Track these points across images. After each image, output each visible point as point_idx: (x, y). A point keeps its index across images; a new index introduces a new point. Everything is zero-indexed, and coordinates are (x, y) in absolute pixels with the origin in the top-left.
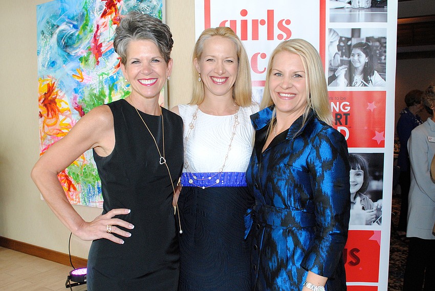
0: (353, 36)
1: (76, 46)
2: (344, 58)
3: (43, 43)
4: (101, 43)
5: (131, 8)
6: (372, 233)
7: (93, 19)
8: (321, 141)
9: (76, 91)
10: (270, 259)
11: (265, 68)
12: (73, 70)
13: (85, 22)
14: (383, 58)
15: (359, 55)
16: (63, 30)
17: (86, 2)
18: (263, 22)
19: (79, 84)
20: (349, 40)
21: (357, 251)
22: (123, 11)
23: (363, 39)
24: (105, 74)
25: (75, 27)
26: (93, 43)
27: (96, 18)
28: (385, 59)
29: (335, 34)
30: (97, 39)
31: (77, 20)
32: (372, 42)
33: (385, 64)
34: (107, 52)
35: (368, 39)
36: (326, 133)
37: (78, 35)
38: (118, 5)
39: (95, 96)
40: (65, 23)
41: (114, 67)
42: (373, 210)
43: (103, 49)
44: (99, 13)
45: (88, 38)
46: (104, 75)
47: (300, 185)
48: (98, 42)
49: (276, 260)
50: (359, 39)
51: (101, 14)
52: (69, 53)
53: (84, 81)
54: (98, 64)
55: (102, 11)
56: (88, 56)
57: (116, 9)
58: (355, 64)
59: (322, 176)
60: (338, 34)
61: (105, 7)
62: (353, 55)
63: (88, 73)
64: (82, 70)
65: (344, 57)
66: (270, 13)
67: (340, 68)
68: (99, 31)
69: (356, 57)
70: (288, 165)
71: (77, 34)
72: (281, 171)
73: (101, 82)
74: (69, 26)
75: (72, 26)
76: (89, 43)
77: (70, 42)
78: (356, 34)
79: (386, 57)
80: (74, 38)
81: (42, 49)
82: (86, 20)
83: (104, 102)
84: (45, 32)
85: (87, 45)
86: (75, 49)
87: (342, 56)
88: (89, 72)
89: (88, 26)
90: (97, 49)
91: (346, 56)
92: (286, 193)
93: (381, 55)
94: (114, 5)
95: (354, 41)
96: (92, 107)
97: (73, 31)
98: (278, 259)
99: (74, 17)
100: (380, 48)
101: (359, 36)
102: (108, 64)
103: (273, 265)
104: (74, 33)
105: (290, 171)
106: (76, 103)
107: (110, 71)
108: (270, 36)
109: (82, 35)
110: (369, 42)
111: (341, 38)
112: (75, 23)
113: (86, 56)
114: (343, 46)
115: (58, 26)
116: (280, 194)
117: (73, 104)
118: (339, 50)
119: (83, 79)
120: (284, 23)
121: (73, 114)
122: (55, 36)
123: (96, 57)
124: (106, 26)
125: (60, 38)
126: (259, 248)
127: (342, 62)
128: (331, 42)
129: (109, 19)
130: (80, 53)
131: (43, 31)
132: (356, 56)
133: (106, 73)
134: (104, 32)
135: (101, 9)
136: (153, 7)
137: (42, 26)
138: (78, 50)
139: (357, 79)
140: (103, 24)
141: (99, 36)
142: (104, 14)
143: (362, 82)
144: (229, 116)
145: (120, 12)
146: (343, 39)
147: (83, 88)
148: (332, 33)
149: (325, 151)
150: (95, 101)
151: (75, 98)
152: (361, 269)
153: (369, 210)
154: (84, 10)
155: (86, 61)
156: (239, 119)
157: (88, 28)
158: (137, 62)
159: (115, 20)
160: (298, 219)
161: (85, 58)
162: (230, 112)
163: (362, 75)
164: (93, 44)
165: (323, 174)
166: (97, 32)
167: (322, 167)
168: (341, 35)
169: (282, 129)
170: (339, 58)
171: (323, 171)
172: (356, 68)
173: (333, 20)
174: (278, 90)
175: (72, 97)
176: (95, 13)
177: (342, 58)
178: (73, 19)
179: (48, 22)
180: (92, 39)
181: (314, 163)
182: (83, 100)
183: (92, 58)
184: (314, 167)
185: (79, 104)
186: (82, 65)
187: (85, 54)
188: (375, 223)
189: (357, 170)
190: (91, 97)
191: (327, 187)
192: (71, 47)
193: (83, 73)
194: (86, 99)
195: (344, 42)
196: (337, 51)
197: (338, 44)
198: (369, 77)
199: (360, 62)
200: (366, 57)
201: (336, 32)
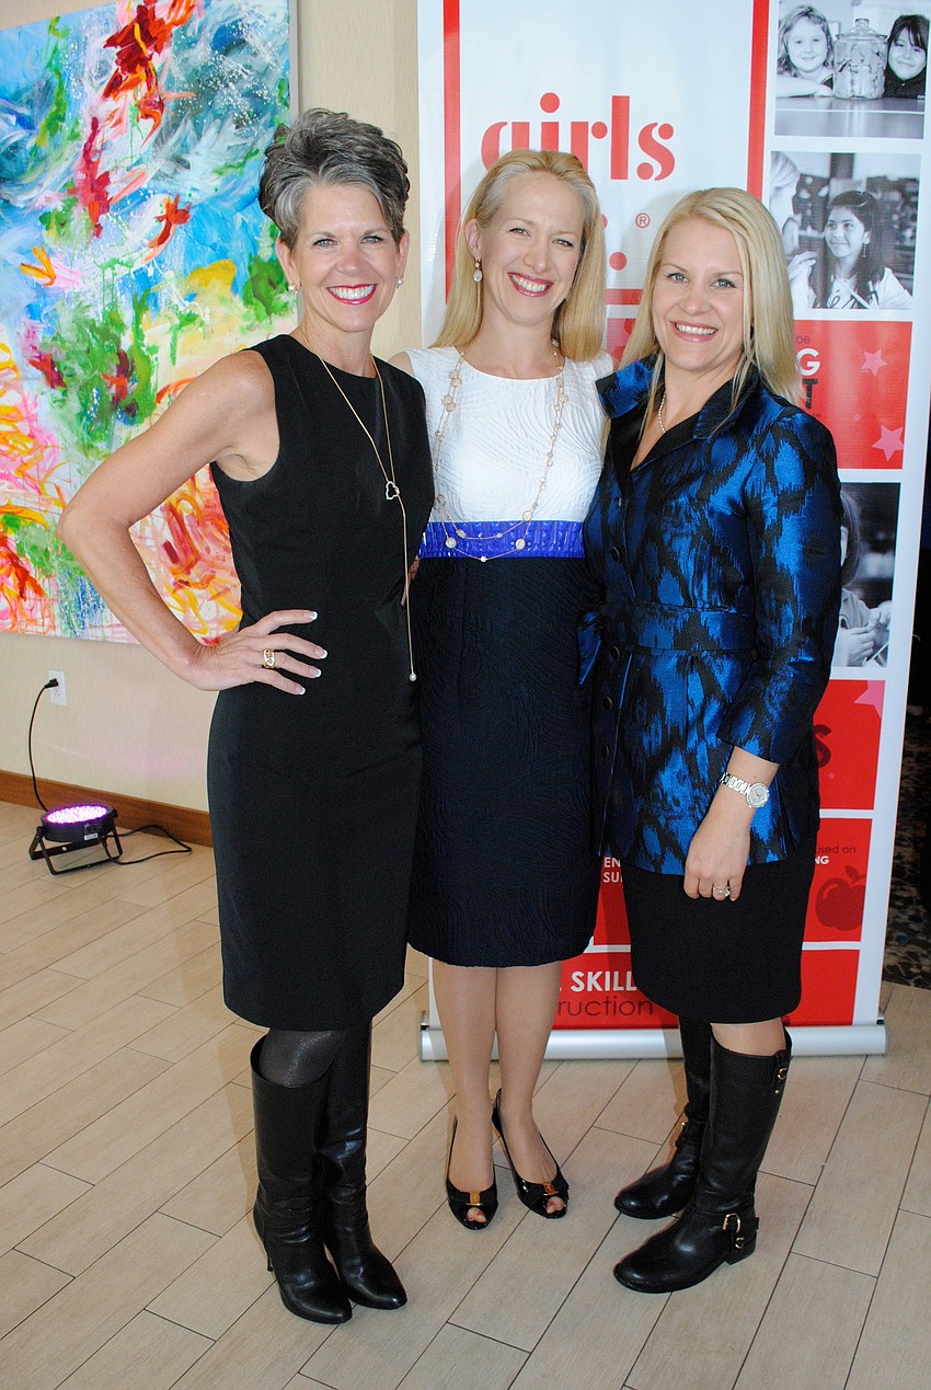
0: (833, 173)
1: (28, 179)
2: (810, 232)
4: (107, 174)
5: (195, 71)
6: (862, 686)
7: (78, 103)
8: (778, 445)
9: (32, 311)
10: (646, 728)
12: (21, 251)
13: (54, 108)
14: (908, 233)
15: (846, 225)
17: (56, 49)
18: (600, 130)
19: (41, 291)
20: (823, 186)
22: (171, 79)
23: (859, 183)
24: (122, 264)
25: (23, 122)
26: (82, 171)
27: (88, 97)
28: (913, 237)
29: (788, 168)
30: (94, 160)
31: (30, 103)
32: (883, 191)
33: (913, 249)
34: (124, 199)
35: (873, 183)
36: (790, 424)
37: (35, 148)
38: (156, 62)
39: (93, 327)
41: (146, 242)
42: (868, 628)
43: (113, 190)
44: (97, 83)
45: (66, 155)
46: (117, 266)
47: (725, 549)
48: (95, 169)
49: (660, 728)
50: (847, 181)
51: (105, 86)
52: (7, 201)
53: (56, 283)
54: (97, 235)
55: (107, 79)
56: (68, 208)
57: (148, 72)
58: (837, 248)
59: (778, 526)
60: (795, 168)
61: (115, 67)
62: (833, 225)
63: (70, 261)
64: (51, 252)
65: (809, 229)
66: (620, 106)
67: (798, 258)
68: (99, 138)
69: (840, 231)
70: (700, 500)
71: (29, 145)
72: (682, 515)
73: (108, 287)
74: (6, 120)
75: (13, 119)
76: (68, 172)
77: (10, 167)
78: (842, 169)
79: (915, 231)
80: (22, 155)
82: (59, 104)
83: (118, 343)
85: (63, 177)
86: (24, 188)
87: (803, 227)
88: (72, 256)
89: (63, 120)
90: (94, 191)
91: (813, 228)
92: (691, 565)
93: (903, 227)
94: (145, 61)
95: (837, 188)
96: (84, 359)
97: (19, 134)
98: (665, 727)
99: (18, 94)
100: (902, 209)
101: (850, 175)
102: (128, 233)
103: (652, 740)
104: (22, 140)
105: (703, 514)
106: (35, 348)
107: (136, 255)
109: (46, 147)
110: (876, 192)
111: (803, 177)
112: (25, 111)
113: (60, 209)
114: (809, 200)
116: (676, 571)
117: (24, 349)
118: (796, 212)
119: (53, 278)
121: (26, 378)
123: (91, 215)
124: (119, 121)
126: (616, 703)
127: (805, 244)
128: (778, 189)
129: (128, 100)
130: (41, 201)
132: (840, 227)
133: (125, 259)
134: (115, 141)
135: (102, 72)
136: (261, 70)
138: (34, 193)
139: (840, 288)
140: (112, 116)
141: (100, 152)
142: (113, 88)
143: (852, 297)
144: (544, 381)
145: (162, 81)
147: (53, 303)
148: (780, 164)
149: (788, 466)
150: (94, 341)
151: (31, 334)
152: (831, 776)
153: (856, 629)
154: (50, 73)
155: (63, 225)
156: (569, 390)
157: (66, 127)
158: (327, 241)
159: (148, 103)
160: (715, 631)
161: (58, 216)
162: (544, 371)
163: (854, 278)
164: (82, 176)
165: (780, 520)
166: (92, 139)
167: (778, 504)
168: (802, 169)
169: (680, 414)
170: (795, 231)
171: (779, 515)
172: (838, 260)
173: (782, 129)
174: (673, 316)
175: (23, 331)
176: (86, 82)
177: (803, 233)
178: (16, 98)
180: (79, 160)
181: (759, 495)
182: (55, 339)
183: (80, 218)
184: (760, 504)
185: (45, 351)
186: (50, 237)
187: (58, 205)
188: (872, 660)
190: (80, 329)
191: (788, 552)
192: (13, 184)
193: (52, 259)
194: (66, 335)
195: (808, 188)
196: (790, 212)
197: (794, 193)
198: (870, 283)
199: (849, 244)
200: (865, 231)
201: (791, 163)
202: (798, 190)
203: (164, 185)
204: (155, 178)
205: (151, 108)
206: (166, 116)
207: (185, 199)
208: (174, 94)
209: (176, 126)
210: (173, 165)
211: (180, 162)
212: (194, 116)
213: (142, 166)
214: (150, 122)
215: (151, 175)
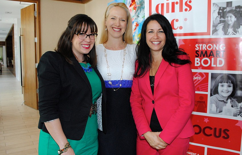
0: (227, 6)
5: (141, 1)
6: (237, 121)
11: (178, 27)
15: (231, 17)
18: (177, 3)
20: (225, 9)
21: (228, 131)
22: (137, 3)
23: (233, 7)
29: (217, 6)
32: (239, 9)
35: (237, 7)
42: (238, 108)
50: (231, 7)
55: (130, 4)
57: (135, 2)
58: (228, 22)
60: (218, 6)
61: (131, 2)
62: (228, 17)
67: (219, 25)
69: (229, 18)
78: (229, 5)
87: (221, 18)
91: (223, 18)
95: (228, 9)
101: (231, 6)
108: (181, 10)
110: (238, 9)
111: (220, 8)
114: (222, 12)
120: (188, 3)
127: (221, 22)
128: (214, 11)
129: (133, 7)
135: (129, 3)
139: (230, 30)
142: (131, 6)
143: (232, 32)
146: (222, 8)
148: (215, 6)
153: (235, 108)
163: (233, 28)
168: (220, 6)
177: (220, 19)
188: (239, 116)
189: (229, 84)
195: (222, 10)
196: (217, 15)
197: (218, 11)
198: (237, 29)
199: (231, 21)
200: (235, 18)
201: (217, 5)
202: (219, 10)
203: (136, 20)
204: (135, 19)
205: (135, 8)
206: (137, 9)
207: (138, 22)
208: (138, 6)
209: (138, 10)
210: (137, 17)
211: (138, 16)
212: (140, 9)
213: (133, 17)
214: (135, 10)
215: (134, 19)
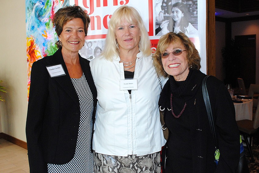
1: (43, 16)
2: (167, 15)
3: (28, 14)
9: (44, 44)
12: (42, 31)
14: (195, 13)
15: (177, 12)
16: (37, 6)
19: (45, 40)
20: (170, 2)
25: (43, 3)
26: (52, 13)
28: (197, 14)
30: (53, 11)
32: (187, 2)
33: (197, 17)
37: (45, 9)
39: (53, 48)
40: (38, 1)
45: (49, 10)
52: (40, 21)
58: (175, 19)
62: (173, 12)
64: (47, 31)
65: (166, 14)
67: (164, 22)
68: (54, 6)
69: (175, 14)
71: (44, 8)
74: (40, 3)
75: (41, 3)
76: (49, 13)
77: (41, 13)
79: (197, 12)
80: (43, 10)
81: (28, 19)
84: (29, 8)
85: (49, 15)
86: (43, 18)
87: (165, 14)
88: (50, 32)
89: (49, 2)
91: (168, 14)
93: (194, 11)
95: (173, 2)
97: (42, 6)
100: (193, 6)
106: (44, 53)
108: (115, 3)
109: (46, 9)
110: (184, 2)
112: (43, 1)
114: (166, 6)
115: (35, 4)
117: (42, 53)
119: (47, 37)
122: (34, 10)
124: (57, 2)
125: (36, 11)
127: (166, 18)
128: (157, 4)
130: (45, 20)
131: (28, 7)
132: (175, 13)
134: (57, 6)
137: (28, 4)
138: (44, 18)
139: (176, 29)
143: (180, 31)
147: (47, 42)
150: (53, 51)
151: (43, 50)
155: (49, 25)
157: (49, 4)
161: (48, 23)
164: (52, 14)
166: (53, 6)
170: (162, 15)
175: (42, 49)
177: (165, 15)
179: (30, 2)
180: (51, 11)
182: (47, 50)
183: (51, 23)
185: (46, 53)
186: (46, 28)
187: (48, 21)
190: (51, 48)
192: (41, 17)
193: (47, 33)
194: (49, 50)
195: (166, 3)
196: (161, 10)
197: (161, 4)
198: (185, 27)
199: (178, 17)
200: (182, 13)
202: (163, 3)
209: (66, 2)
214: (62, 1)
